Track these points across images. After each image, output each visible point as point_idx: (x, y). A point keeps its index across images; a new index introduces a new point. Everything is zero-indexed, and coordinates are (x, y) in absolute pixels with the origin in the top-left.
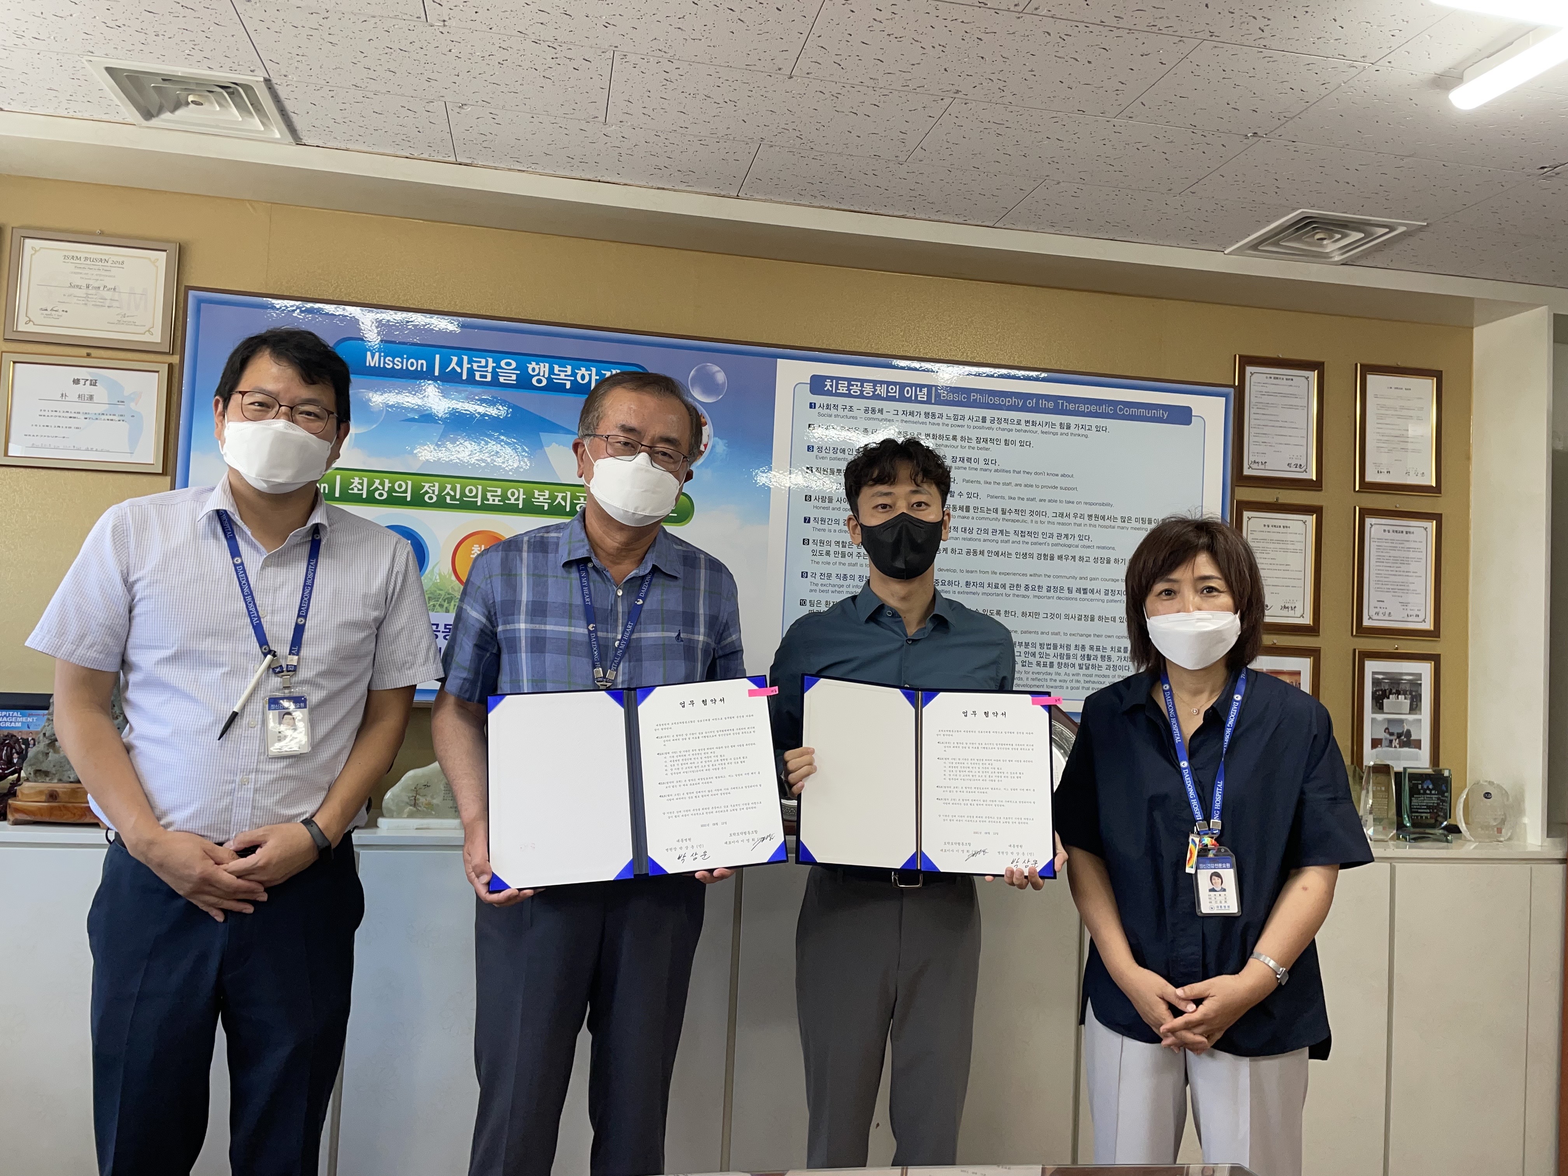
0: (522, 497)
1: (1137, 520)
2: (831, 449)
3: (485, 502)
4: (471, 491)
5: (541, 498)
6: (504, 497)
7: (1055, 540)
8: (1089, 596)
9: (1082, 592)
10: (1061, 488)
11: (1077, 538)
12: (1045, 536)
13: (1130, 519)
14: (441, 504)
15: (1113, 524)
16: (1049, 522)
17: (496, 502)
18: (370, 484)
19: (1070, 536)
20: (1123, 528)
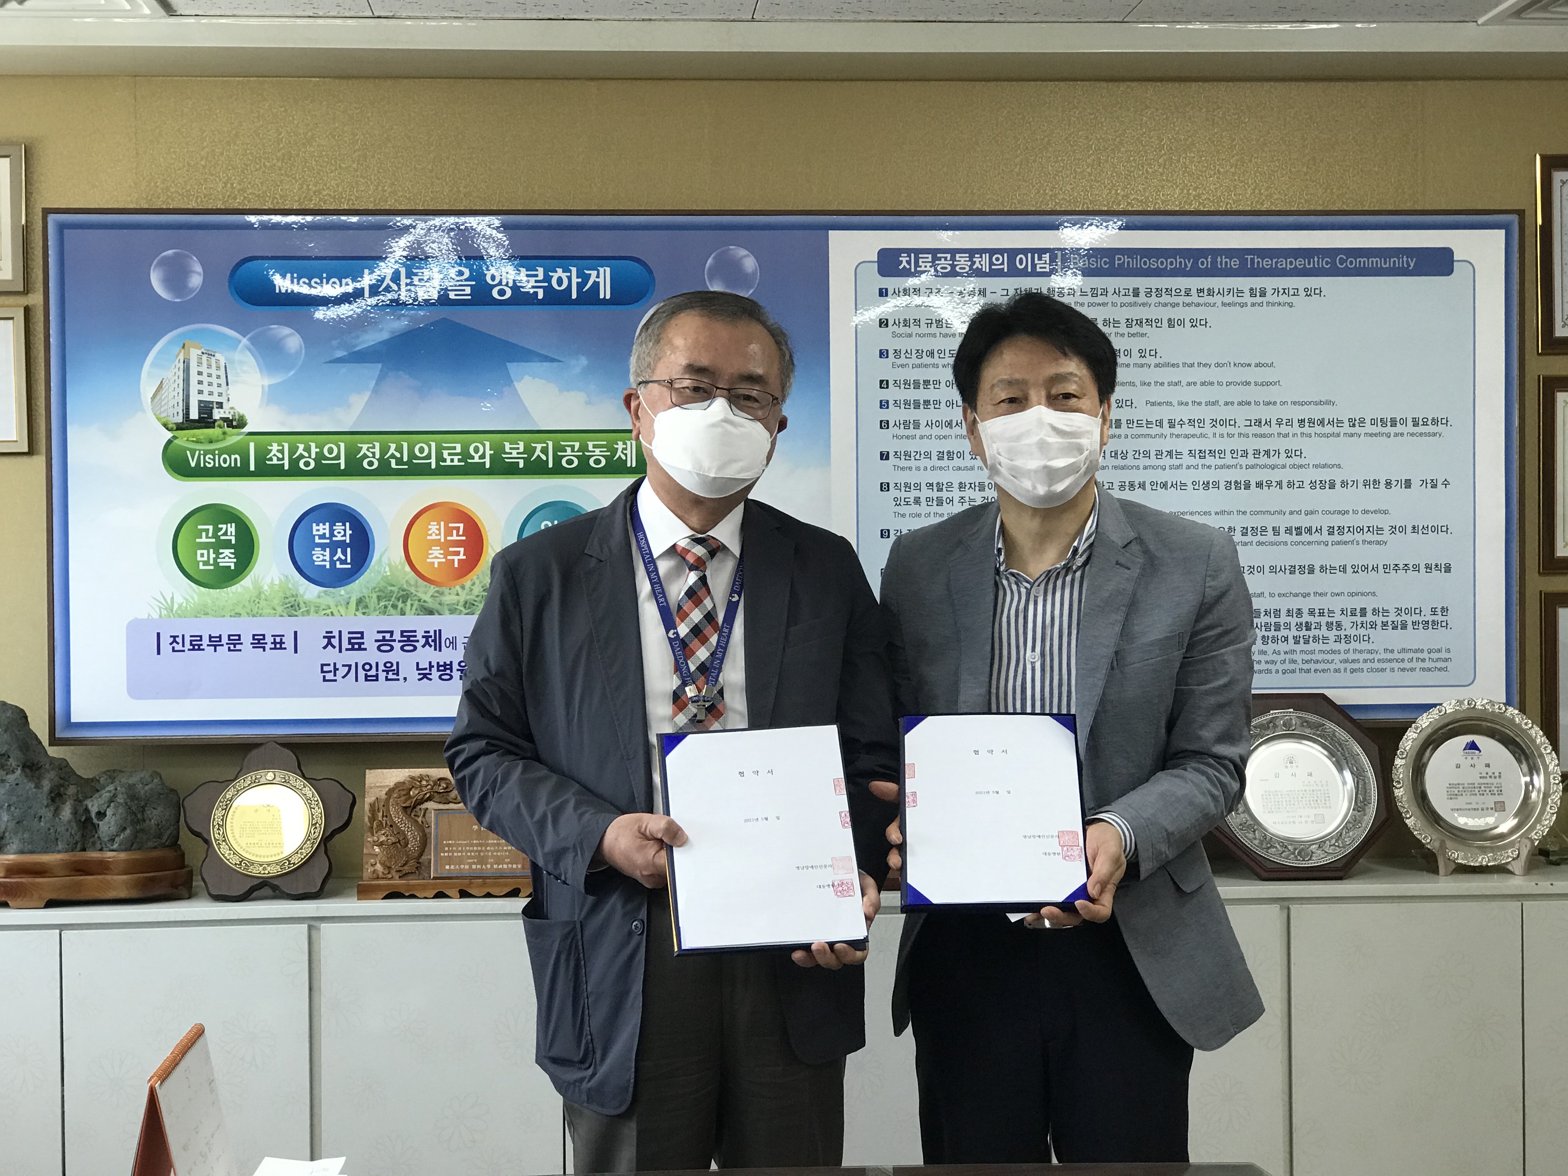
0: (488, 453)
1: (1374, 422)
2: (914, 352)
3: (442, 464)
4: (422, 450)
5: (514, 451)
6: (465, 455)
7: (1251, 460)
8: (1305, 537)
9: (1294, 532)
10: (1256, 384)
11: (1283, 455)
12: (1235, 456)
13: (1362, 421)
14: (384, 471)
15: (1336, 430)
16: (1240, 434)
17: (456, 463)
18: (292, 451)
19: (1272, 453)
20: (1352, 435)
